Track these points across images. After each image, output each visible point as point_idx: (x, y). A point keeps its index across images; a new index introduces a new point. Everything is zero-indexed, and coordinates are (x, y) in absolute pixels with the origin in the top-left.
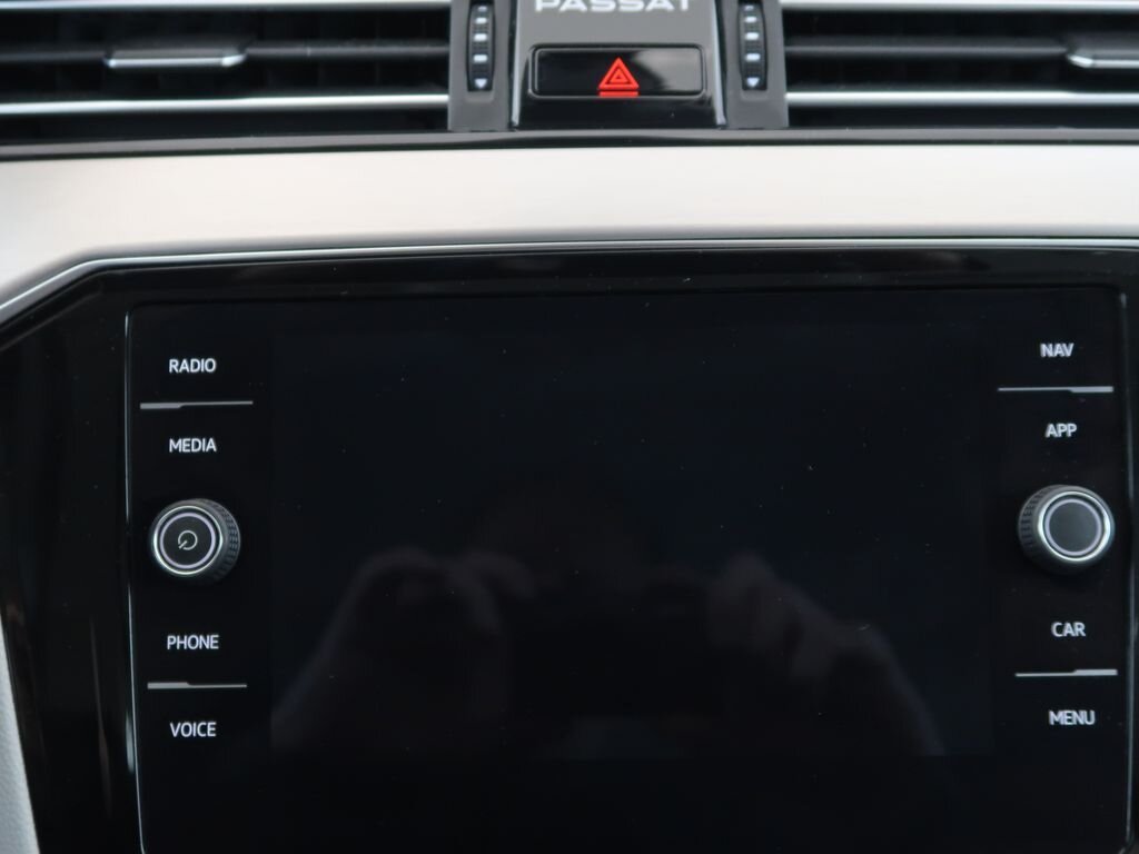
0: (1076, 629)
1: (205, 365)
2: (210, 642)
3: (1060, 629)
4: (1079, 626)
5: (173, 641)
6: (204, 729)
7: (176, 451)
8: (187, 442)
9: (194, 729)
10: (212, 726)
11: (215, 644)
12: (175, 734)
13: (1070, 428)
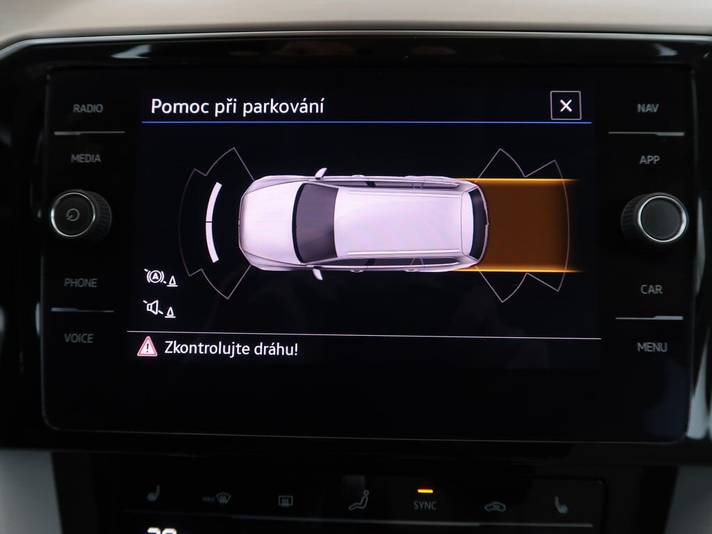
0: (658, 289)
1: (95, 108)
2: (91, 283)
3: (646, 289)
4: (658, 288)
5: (68, 281)
6: (86, 338)
7: (75, 161)
8: (83, 156)
9: (79, 338)
10: (91, 336)
11: (94, 285)
12: (67, 341)
13: (655, 159)
